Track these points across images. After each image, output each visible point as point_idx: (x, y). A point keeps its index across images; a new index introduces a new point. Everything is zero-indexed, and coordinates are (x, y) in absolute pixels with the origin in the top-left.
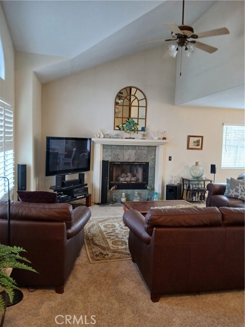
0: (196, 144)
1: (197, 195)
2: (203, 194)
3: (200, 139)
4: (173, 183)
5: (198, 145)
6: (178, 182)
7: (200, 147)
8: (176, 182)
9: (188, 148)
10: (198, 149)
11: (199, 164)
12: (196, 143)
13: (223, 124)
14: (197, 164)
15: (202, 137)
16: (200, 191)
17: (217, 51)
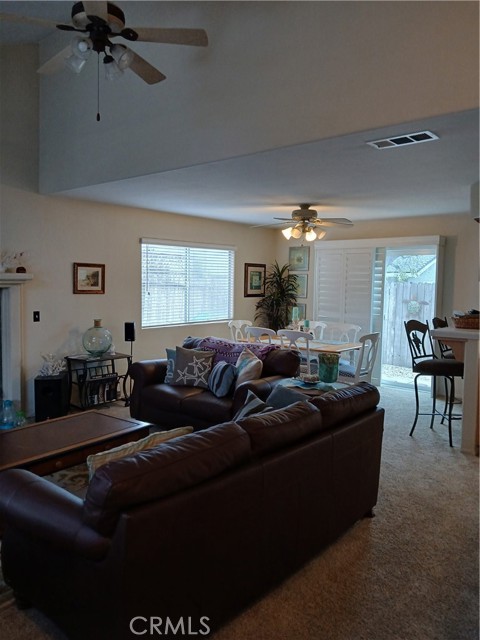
0: (92, 281)
1: (101, 391)
2: (113, 387)
3: (100, 270)
4: (50, 373)
5: (96, 284)
6: (61, 369)
7: (99, 288)
8: (56, 369)
9: (76, 291)
10: (97, 292)
11: (102, 324)
12: (92, 279)
13: (141, 241)
14: (97, 324)
15: (103, 266)
16: (108, 380)
17: (164, 81)
